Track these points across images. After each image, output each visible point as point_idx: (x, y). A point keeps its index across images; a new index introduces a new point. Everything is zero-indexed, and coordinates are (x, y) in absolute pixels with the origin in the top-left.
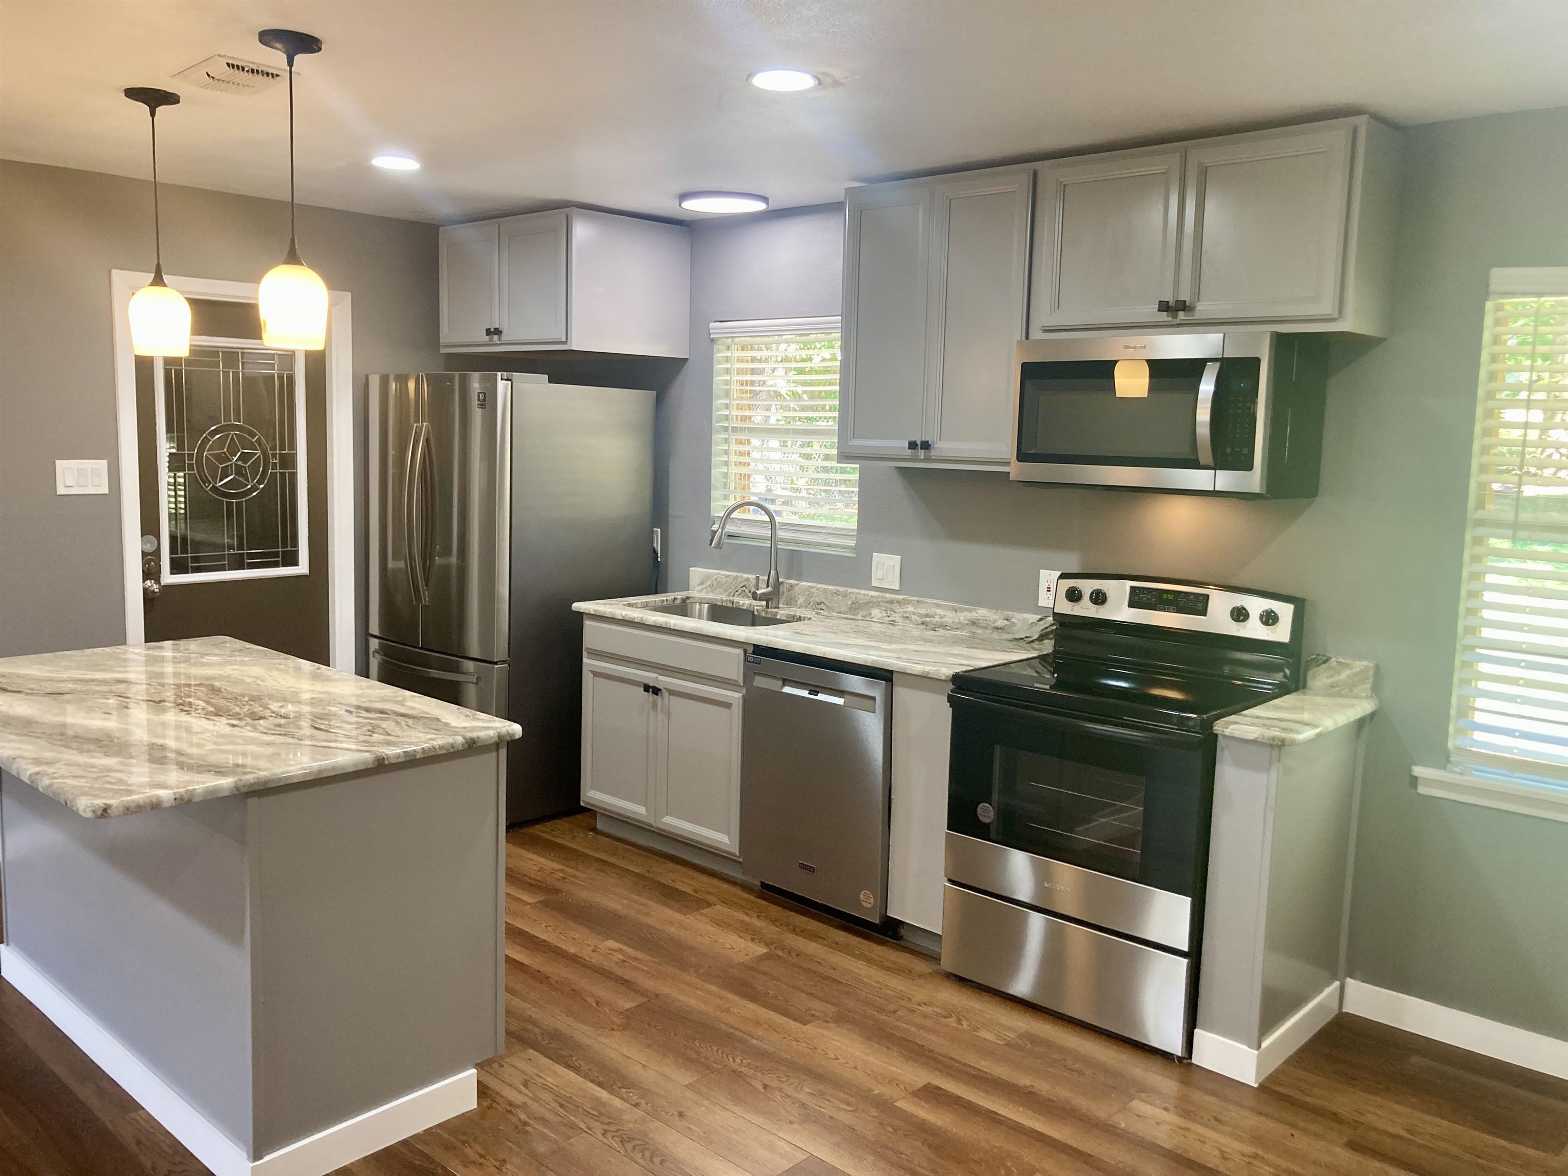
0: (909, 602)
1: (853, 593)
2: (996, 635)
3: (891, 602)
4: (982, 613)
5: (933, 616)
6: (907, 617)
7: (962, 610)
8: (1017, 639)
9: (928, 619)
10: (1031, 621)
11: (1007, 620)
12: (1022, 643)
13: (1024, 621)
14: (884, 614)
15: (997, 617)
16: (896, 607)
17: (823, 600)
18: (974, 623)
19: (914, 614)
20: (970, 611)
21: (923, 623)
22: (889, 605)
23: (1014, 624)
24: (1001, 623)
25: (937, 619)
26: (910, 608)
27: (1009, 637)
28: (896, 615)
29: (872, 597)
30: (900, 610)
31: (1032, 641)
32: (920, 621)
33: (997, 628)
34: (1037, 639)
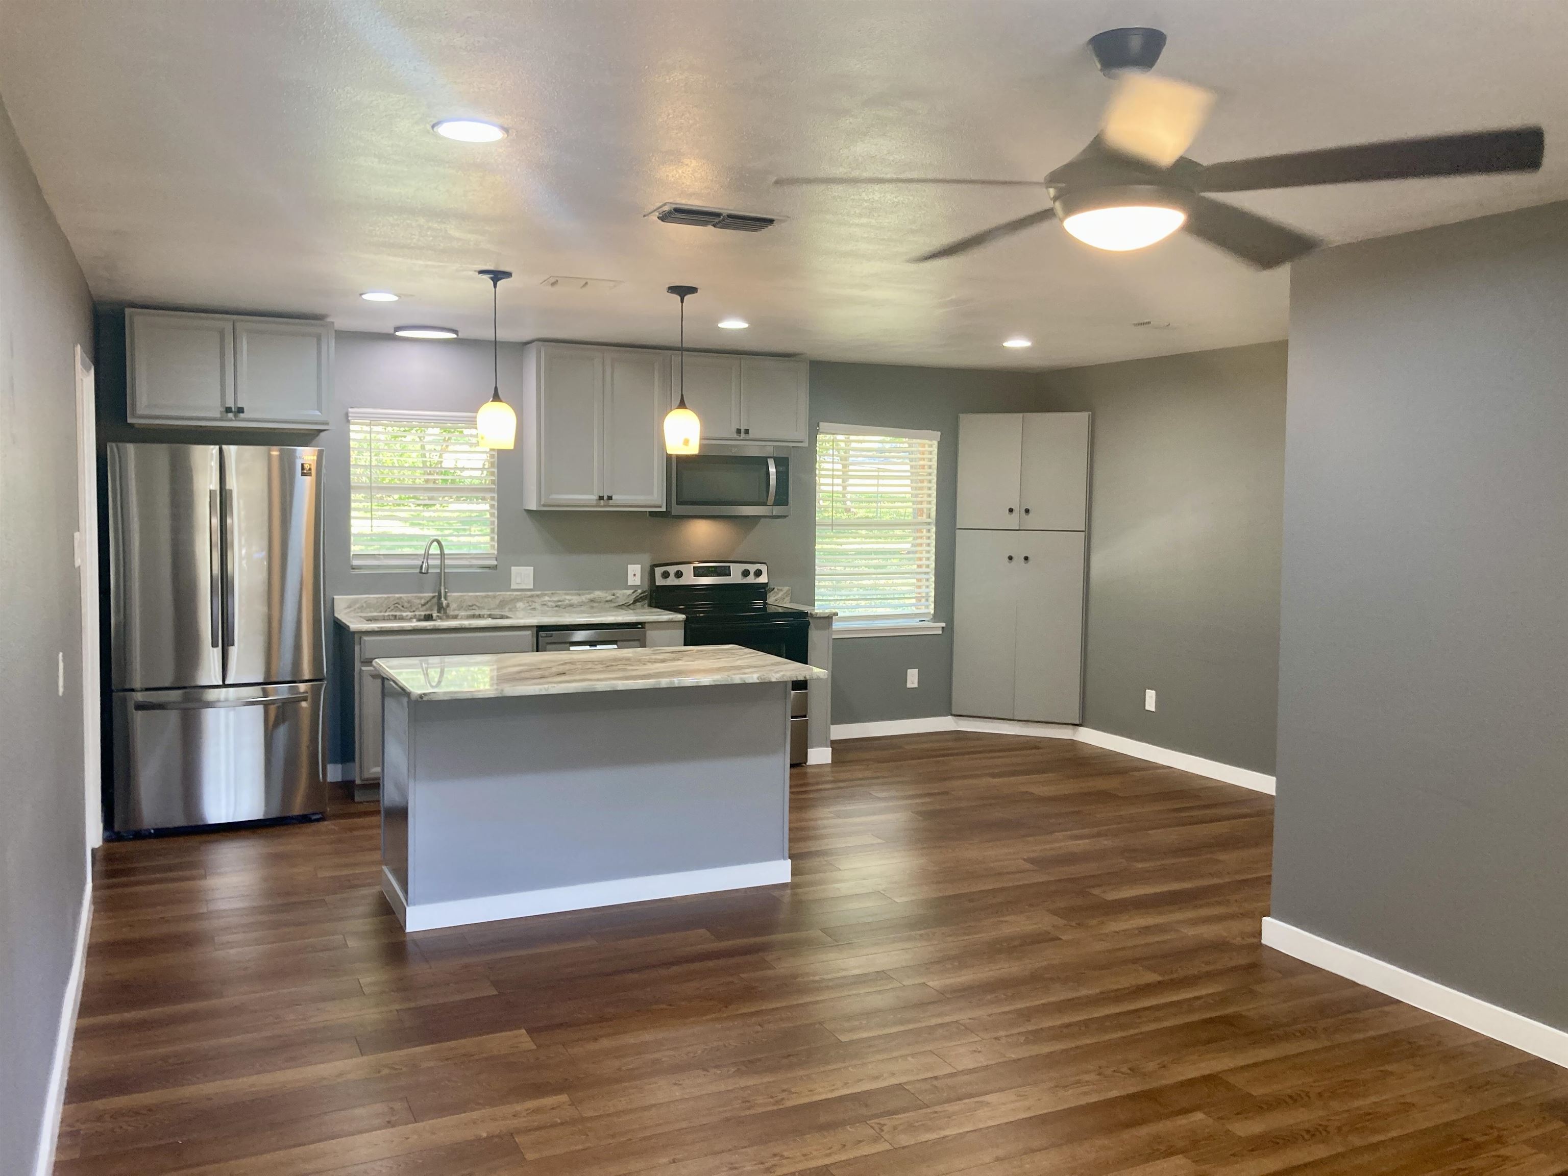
0: (546, 595)
1: (500, 595)
2: (607, 605)
3: (532, 596)
4: (598, 594)
5: (563, 601)
6: (545, 605)
7: (583, 594)
8: (619, 605)
9: (560, 603)
10: (628, 594)
11: (614, 595)
12: (623, 607)
13: (624, 595)
14: (527, 605)
15: (607, 595)
16: (537, 600)
17: (475, 603)
18: (592, 601)
19: (549, 601)
20: (590, 593)
21: (556, 606)
22: (531, 599)
23: (618, 597)
24: (610, 598)
25: (567, 602)
26: (547, 598)
27: (617, 604)
28: (537, 604)
29: (517, 595)
30: (540, 601)
31: (630, 605)
32: (554, 605)
33: (607, 601)
34: (632, 604)
